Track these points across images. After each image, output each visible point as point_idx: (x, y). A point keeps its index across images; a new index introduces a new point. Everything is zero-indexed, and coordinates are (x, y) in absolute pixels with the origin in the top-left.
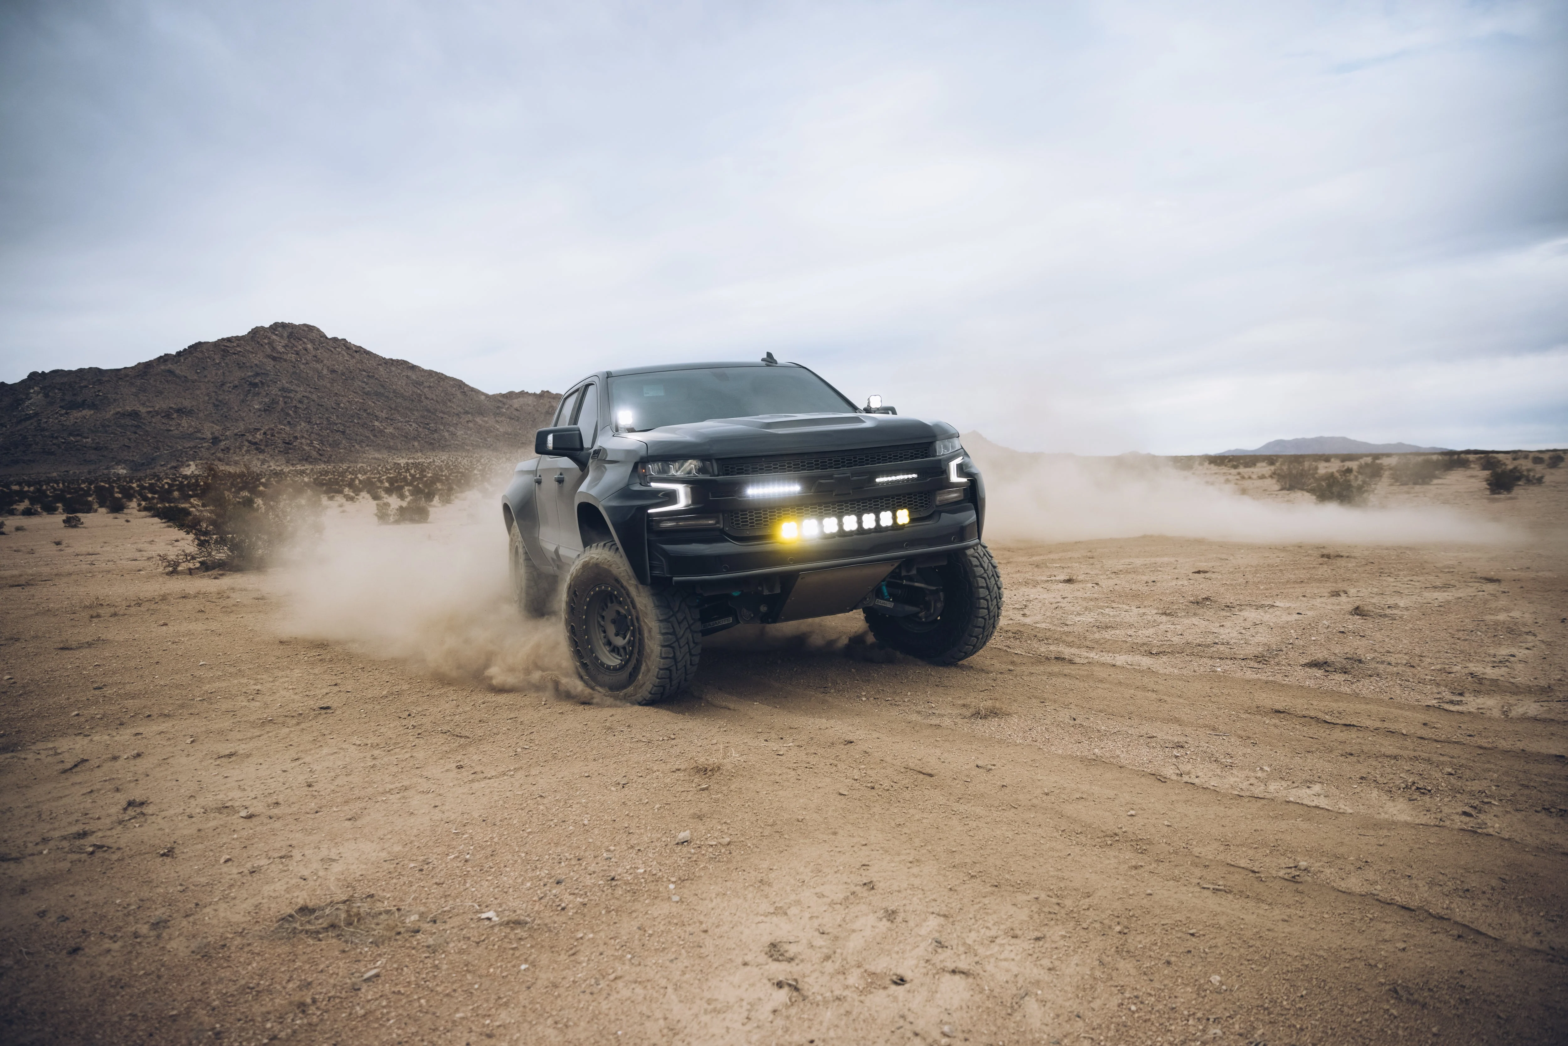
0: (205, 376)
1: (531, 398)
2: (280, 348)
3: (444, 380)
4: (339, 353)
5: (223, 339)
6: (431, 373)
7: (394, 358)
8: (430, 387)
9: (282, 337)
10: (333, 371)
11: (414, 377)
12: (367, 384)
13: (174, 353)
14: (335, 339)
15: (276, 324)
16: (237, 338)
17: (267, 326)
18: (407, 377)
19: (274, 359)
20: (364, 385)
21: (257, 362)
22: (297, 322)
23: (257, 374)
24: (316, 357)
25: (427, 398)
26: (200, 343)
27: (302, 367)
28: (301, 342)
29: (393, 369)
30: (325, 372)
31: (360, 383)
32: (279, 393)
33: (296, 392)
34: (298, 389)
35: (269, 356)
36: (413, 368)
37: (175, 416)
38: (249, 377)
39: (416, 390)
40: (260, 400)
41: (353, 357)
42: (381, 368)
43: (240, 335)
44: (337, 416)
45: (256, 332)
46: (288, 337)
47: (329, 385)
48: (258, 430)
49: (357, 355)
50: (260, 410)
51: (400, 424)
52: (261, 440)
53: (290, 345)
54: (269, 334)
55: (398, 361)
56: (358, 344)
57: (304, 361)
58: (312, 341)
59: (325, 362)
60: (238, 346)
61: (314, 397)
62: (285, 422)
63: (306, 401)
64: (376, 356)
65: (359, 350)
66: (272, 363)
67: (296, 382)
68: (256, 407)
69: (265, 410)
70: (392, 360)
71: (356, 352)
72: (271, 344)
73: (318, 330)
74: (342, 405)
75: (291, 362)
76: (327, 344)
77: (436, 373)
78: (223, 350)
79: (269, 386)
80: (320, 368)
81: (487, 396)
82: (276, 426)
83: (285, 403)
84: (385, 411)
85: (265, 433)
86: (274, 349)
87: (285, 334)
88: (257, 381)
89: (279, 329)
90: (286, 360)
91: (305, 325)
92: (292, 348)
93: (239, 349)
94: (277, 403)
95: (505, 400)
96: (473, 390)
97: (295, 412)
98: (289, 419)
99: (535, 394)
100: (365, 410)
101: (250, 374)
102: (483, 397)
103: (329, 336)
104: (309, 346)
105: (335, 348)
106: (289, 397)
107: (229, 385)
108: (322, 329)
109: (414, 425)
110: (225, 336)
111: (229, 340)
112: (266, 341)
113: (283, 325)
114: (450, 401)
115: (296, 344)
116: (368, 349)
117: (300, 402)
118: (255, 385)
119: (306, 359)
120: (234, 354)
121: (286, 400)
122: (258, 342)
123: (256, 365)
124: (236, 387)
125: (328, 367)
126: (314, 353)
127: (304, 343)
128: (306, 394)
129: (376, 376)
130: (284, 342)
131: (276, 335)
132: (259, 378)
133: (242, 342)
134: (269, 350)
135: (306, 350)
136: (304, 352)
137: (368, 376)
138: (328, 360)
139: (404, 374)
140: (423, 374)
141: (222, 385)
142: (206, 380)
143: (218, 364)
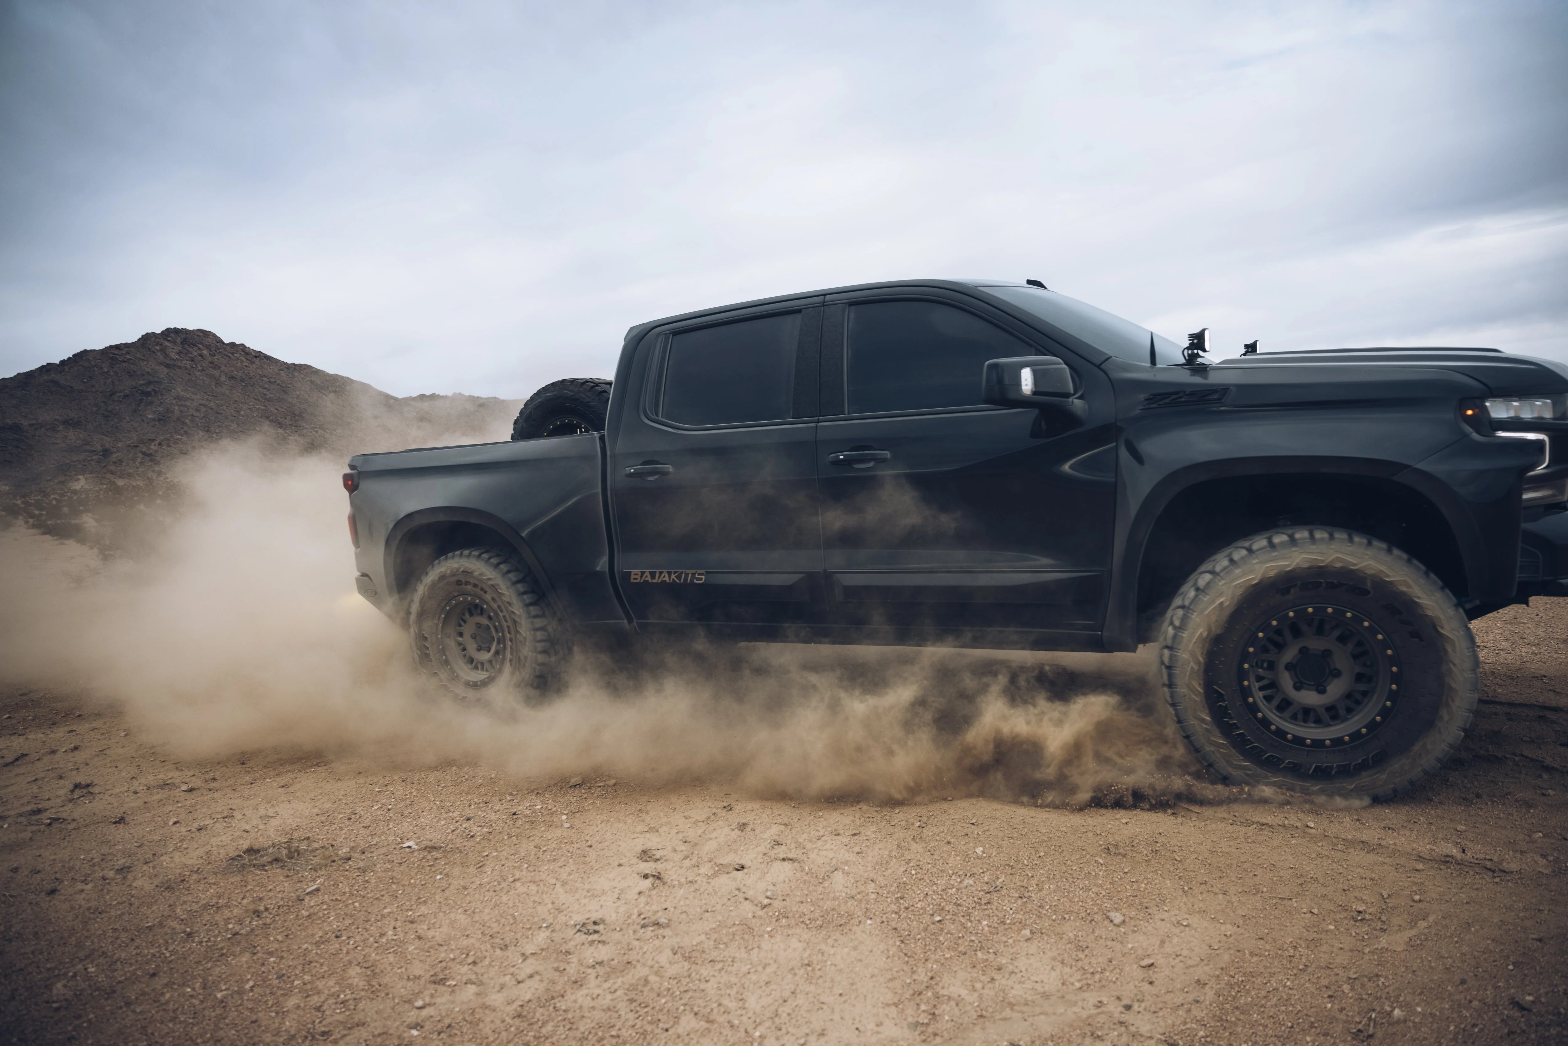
0: (93, 386)
1: (443, 400)
2: (174, 355)
4: (238, 359)
5: (111, 347)
7: (297, 363)
8: (335, 392)
9: (175, 343)
10: (232, 378)
11: (318, 382)
12: (268, 390)
13: (58, 362)
14: (233, 345)
15: (168, 330)
16: (126, 345)
17: (158, 332)
18: (312, 382)
19: (168, 366)
20: (265, 391)
21: (149, 370)
22: (191, 328)
23: (149, 383)
24: (212, 363)
25: (333, 403)
26: (85, 351)
27: (198, 373)
28: (195, 348)
29: (296, 374)
30: (223, 378)
31: (261, 390)
32: (174, 402)
33: (193, 400)
34: (194, 397)
35: (161, 364)
36: (318, 372)
37: (61, 428)
38: (141, 385)
39: (321, 395)
40: (154, 409)
41: (253, 363)
42: (283, 373)
43: (130, 341)
44: (238, 424)
45: (147, 338)
46: (182, 343)
47: (227, 392)
48: (153, 440)
49: (257, 361)
50: (154, 420)
52: (156, 451)
53: (184, 351)
54: (162, 341)
55: (300, 365)
56: (257, 348)
57: (200, 368)
58: (208, 347)
59: (223, 368)
60: (128, 353)
61: (212, 404)
62: (182, 431)
63: (203, 409)
64: (277, 361)
65: (259, 355)
66: (166, 370)
67: (192, 390)
68: (150, 416)
69: (160, 420)
70: (294, 364)
71: (256, 357)
72: (163, 350)
73: (214, 335)
74: (242, 413)
75: (186, 369)
76: (225, 349)
77: (342, 377)
78: (112, 359)
79: (162, 395)
80: (217, 375)
81: (396, 399)
82: (172, 436)
83: (181, 411)
84: (288, 418)
85: (160, 444)
86: (166, 355)
87: (179, 340)
88: (149, 389)
89: (172, 335)
90: (180, 367)
91: (199, 330)
92: (186, 354)
93: (128, 357)
94: (173, 412)
95: (415, 403)
96: (381, 393)
97: (192, 421)
98: (186, 428)
99: (447, 397)
101: (141, 382)
102: (392, 401)
103: (226, 341)
104: (205, 352)
105: (233, 354)
106: (185, 406)
107: (119, 394)
108: (218, 335)
110: (113, 344)
111: (117, 347)
112: (158, 348)
113: (176, 331)
115: (190, 350)
116: (268, 354)
117: (197, 410)
118: (148, 394)
119: (201, 366)
120: (124, 362)
121: (182, 408)
122: (149, 349)
123: (148, 373)
124: (127, 396)
125: (226, 374)
126: (210, 359)
127: (200, 349)
128: (204, 402)
129: (278, 382)
130: (178, 348)
131: (169, 341)
132: (152, 387)
133: (132, 349)
134: (161, 357)
135: (202, 356)
136: (200, 358)
137: (270, 382)
138: (226, 366)
139: (308, 378)
140: (328, 378)
141: (112, 395)
142: (94, 390)
143: (107, 372)
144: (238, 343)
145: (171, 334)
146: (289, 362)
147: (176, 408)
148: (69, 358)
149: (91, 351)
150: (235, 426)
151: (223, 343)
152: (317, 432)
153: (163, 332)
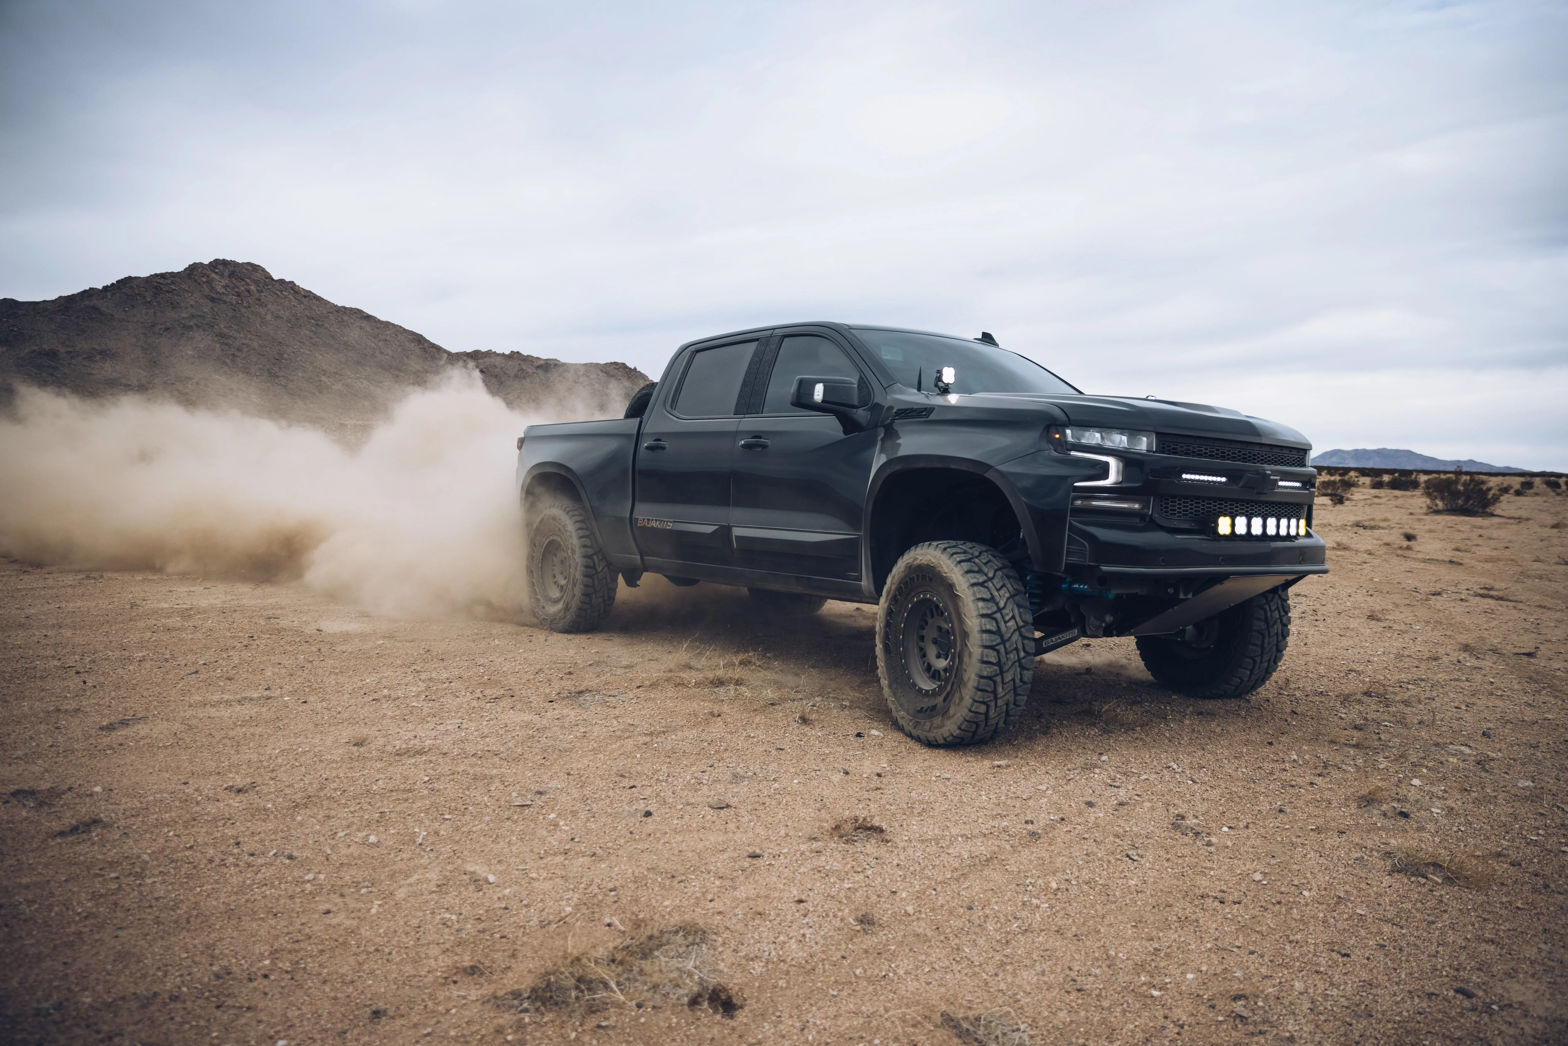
0: (134, 316)
1: (498, 359)
2: (220, 289)
3: (402, 334)
4: (286, 297)
5: (156, 275)
6: (388, 325)
7: (347, 306)
8: (386, 340)
9: (222, 276)
10: (278, 317)
11: (368, 329)
12: (315, 333)
13: (100, 288)
14: (282, 282)
15: (216, 261)
16: (173, 275)
17: (206, 262)
18: (362, 328)
19: (213, 300)
20: (312, 335)
21: (193, 303)
22: (240, 260)
23: (192, 316)
24: (259, 300)
25: (382, 353)
26: (130, 278)
27: (243, 310)
28: (243, 283)
29: (346, 318)
30: (269, 317)
31: (307, 332)
32: (216, 339)
33: (235, 338)
34: (237, 335)
35: (207, 297)
36: (369, 318)
37: (98, 358)
38: (183, 318)
39: (369, 343)
40: (194, 345)
41: (302, 303)
42: (331, 317)
43: (176, 271)
44: (280, 368)
45: (194, 269)
46: (230, 276)
47: (272, 332)
48: (190, 379)
49: (305, 300)
50: (193, 357)
51: (349, 381)
52: (193, 391)
53: (231, 285)
54: (209, 272)
55: (351, 309)
56: (308, 287)
57: (245, 304)
58: (256, 282)
59: (269, 306)
60: (173, 283)
61: (255, 345)
62: (221, 371)
63: (246, 349)
64: (327, 302)
65: (309, 295)
66: (210, 304)
67: (236, 327)
68: (190, 353)
69: (199, 357)
70: (344, 307)
71: (305, 297)
72: (209, 282)
73: (263, 270)
74: (286, 356)
75: (232, 304)
76: (273, 286)
77: (393, 324)
78: (156, 288)
79: (204, 330)
80: (263, 313)
81: (449, 354)
82: (210, 376)
83: (222, 350)
84: (333, 365)
85: (197, 383)
86: (212, 288)
87: (226, 273)
88: (191, 323)
89: (220, 267)
90: (225, 302)
91: (249, 264)
92: (233, 288)
93: (173, 287)
94: (213, 350)
95: (469, 360)
96: (434, 346)
97: (233, 361)
98: (225, 368)
99: (503, 355)
100: (311, 363)
101: (184, 315)
102: (445, 355)
103: (276, 278)
104: (253, 288)
105: (281, 291)
106: (227, 344)
108: (268, 270)
110: (158, 272)
111: (163, 276)
112: (204, 279)
113: (225, 263)
114: (407, 357)
115: (238, 284)
116: (318, 294)
118: (189, 328)
119: (248, 302)
120: (168, 292)
121: (223, 347)
122: (195, 280)
123: (192, 305)
124: (168, 329)
125: (272, 312)
126: (257, 295)
127: (247, 284)
128: (246, 341)
129: (326, 325)
130: (225, 281)
131: (216, 273)
132: (195, 321)
133: (177, 279)
134: (207, 290)
135: (249, 291)
136: (247, 293)
137: (317, 325)
138: (273, 304)
139: (357, 324)
140: (379, 325)
141: (153, 326)
142: (135, 320)
143: (149, 302)
144: (287, 280)
145: (219, 265)
146: (340, 305)
147: (218, 345)
148: (113, 284)
149: (136, 278)
150: (277, 370)
151: (272, 279)
152: (362, 382)
153: (211, 263)
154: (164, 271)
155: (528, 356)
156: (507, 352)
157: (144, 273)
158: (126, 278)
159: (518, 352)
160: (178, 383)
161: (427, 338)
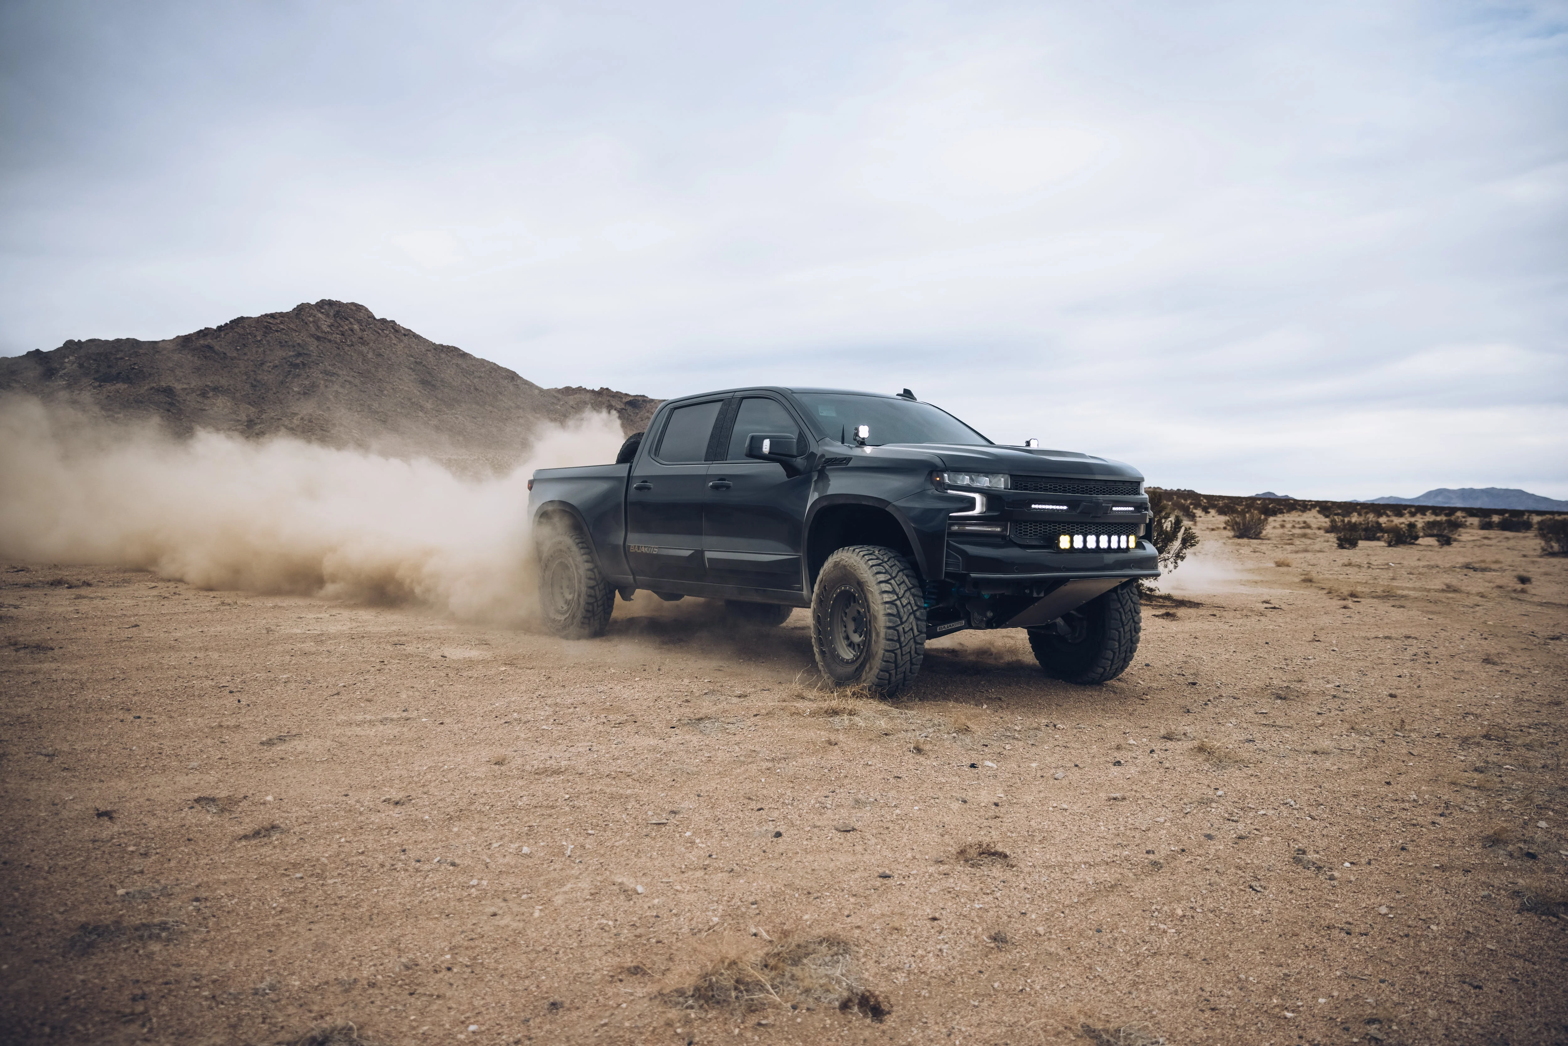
0: (245, 354)
1: (588, 395)
2: (325, 328)
3: (496, 371)
4: (387, 336)
5: (266, 315)
6: (483, 362)
7: (445, 344)
8: (480, 377)
9: (328, 315)
10: (379, 355)
11: (464, 366)
13: (215, 327)
14: (383, 321)
15: (323, 301)
16: (282, 315)
17: (313, 303)
18: (457, 365)
19: (318, 339)
20: (410, 372)
21: (300, 341)
22: (344, 300)
23: (299, 355)
24: (362, 338)
25: (476, 389)
26: (242, 318)
27: (347, 348)
28: (347, 322)
29: (443, 356)
30: (370, 355)
31: (406, 370)
32: (321, 376)
33: (338, 375)
34: (340, 373)
35: (312, 336)
36: (464, 355)
37: (211, 394)
38: (291, 356)
39: (465, 380)
40: (300, 382)
41: (401, 341)
42: (430, 355)
43: (285, 311)
45: (302, 309)
46: (334, 316)
47: (373, 370)
48: (296, 414)
49: (405, 339)
50: (299, 393)
51: (445, 416)
52: (298, 426)
53: (336, 325)
54: (315, 312)
55: (448, 347)
57: (349, 343)
58: (359, 322)
59: (371, 344)
60: (281, 323)
61: (357, 382)
62: (325, 407)
63: (348, 386)
64: (425, 341)
65: (409, 333)
66: (316, 343)
67: (339, 365)
68: (296, 389)
69: (305, 393)
70: (442, 345)
71: (405, 335)
72: (315, 322)
73: (366, 310)
74: (385, 392)
75: (336, 343)
76: (375, 325)
77: (488, 362)
78: (266, 327)
79: (310, 368)
80: (365, 351)
81: (541, 390)
82: (315, 412)
85: (302, 419)
86: (318, 328)
87: (332, 313)
88: (298, 361)
89: (326, 307)
90: (330, 341)
91: (353, 304)
92: (338, 327)
93: (282, 326)
94: (318, 386)
95: (560, 396)
96: (526, 383)
97: (336, 397)
98: (329, 404)
99: (593, 391)
100: (410, 399)
101: (291, 353)
102: (537, 391)
103: (378, 317)
104: (356, 327)
105: (383, 330)
107: (269, 364)
108: (370, 309)
109: (460, 417)
110: (269, 312)
111: (272, 316)
112: (311, 319)
113: (330, 303)
114: (501, 393)
115: (342, 323)
116: (418, 333)
117: (342, 386)
118: (296, 366)
119: (351, 341)
120: (277, 331)
121: (327, 384)
122: (303, 320)
123: (299, 344)
124: (276, 366)
125: (374, 350)
126: (360, 334)
127: (351, 323)
128: (349, 379)
129: (424, 363)
130: (330, 321)
131: (322, 313)
132: (301, 359)
133: (286, 319)
134: (313, 329)
135: (352, 330)
136: (350, 332)
138: (374, 342)
139: (454, 361)
140: (474, 363)
141: (262, 364)
142: (246, 358)
143: (259, 341)
144: (388, 319)
145: (325, 305)
146: (437, 343)
147: (322, 382)
148: (226, 324)
149: (247, 318)
151: (375, 319)
152: (457, 418)
153: (317, 303)
154: (273, 311)
155: (617, 392)
156: (597, 389)
157: (255, 314)
158: (238, 318)
159: (607, 389)
160: (284, 419)
161: (520, 375)
